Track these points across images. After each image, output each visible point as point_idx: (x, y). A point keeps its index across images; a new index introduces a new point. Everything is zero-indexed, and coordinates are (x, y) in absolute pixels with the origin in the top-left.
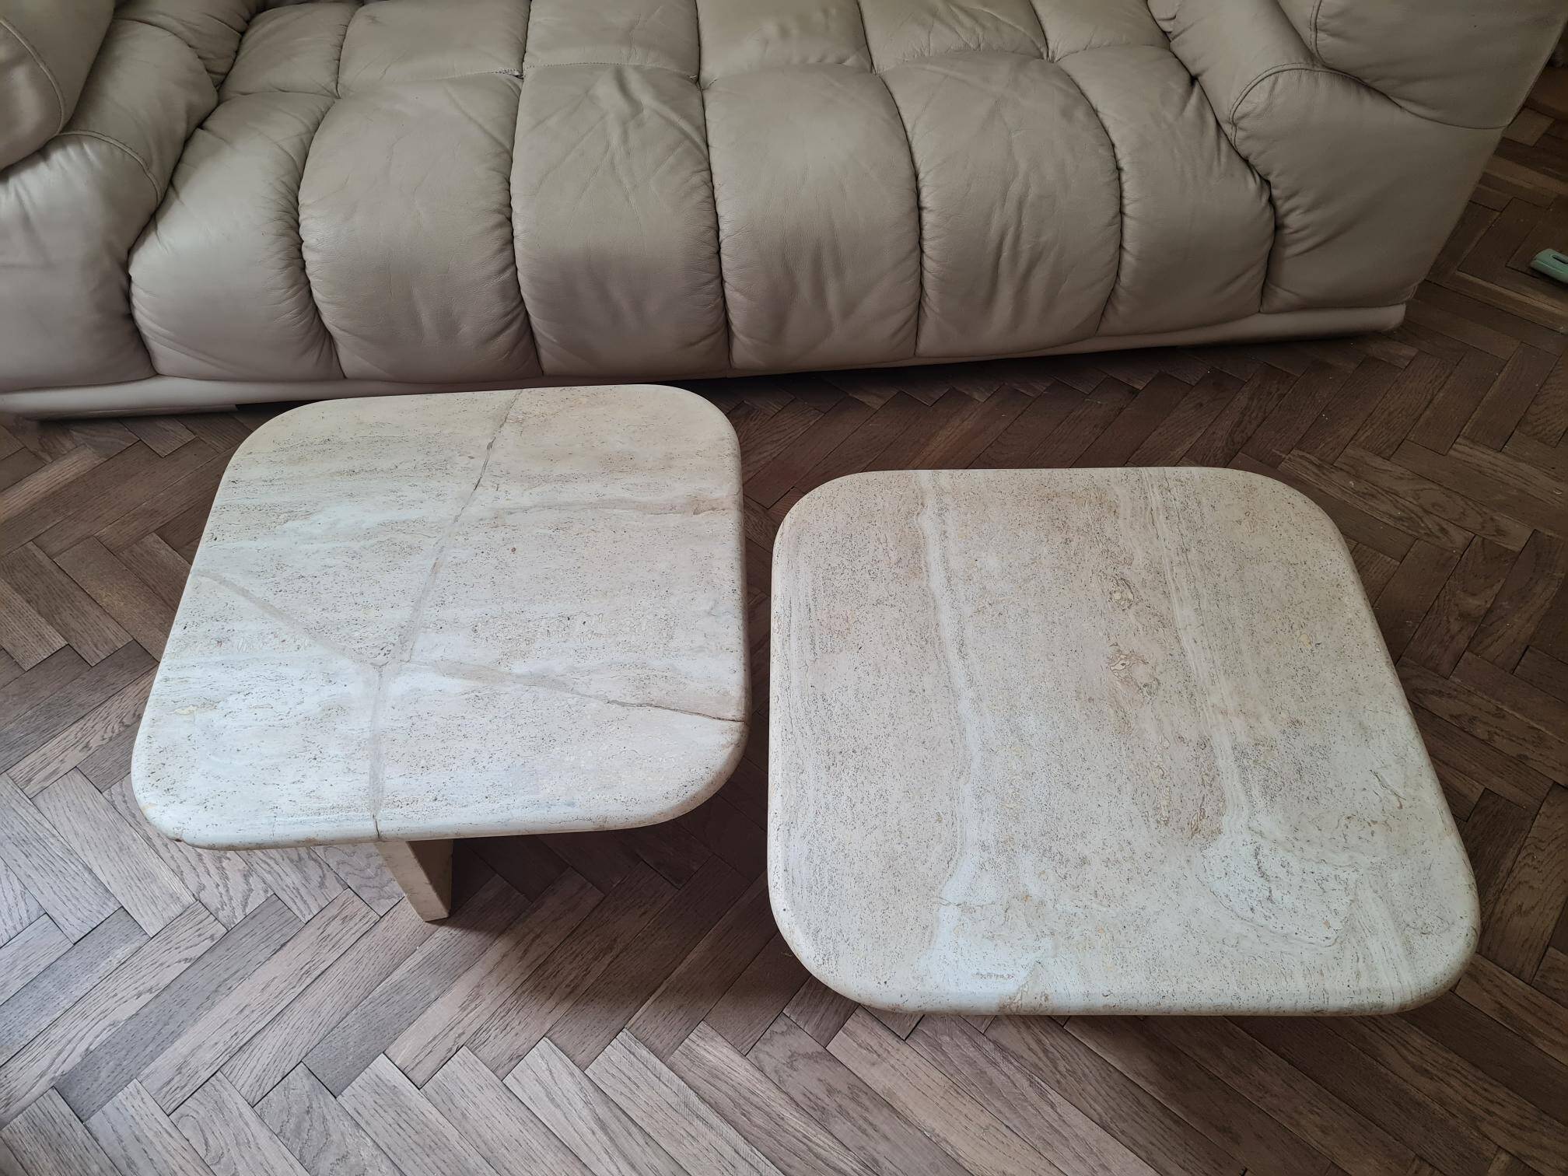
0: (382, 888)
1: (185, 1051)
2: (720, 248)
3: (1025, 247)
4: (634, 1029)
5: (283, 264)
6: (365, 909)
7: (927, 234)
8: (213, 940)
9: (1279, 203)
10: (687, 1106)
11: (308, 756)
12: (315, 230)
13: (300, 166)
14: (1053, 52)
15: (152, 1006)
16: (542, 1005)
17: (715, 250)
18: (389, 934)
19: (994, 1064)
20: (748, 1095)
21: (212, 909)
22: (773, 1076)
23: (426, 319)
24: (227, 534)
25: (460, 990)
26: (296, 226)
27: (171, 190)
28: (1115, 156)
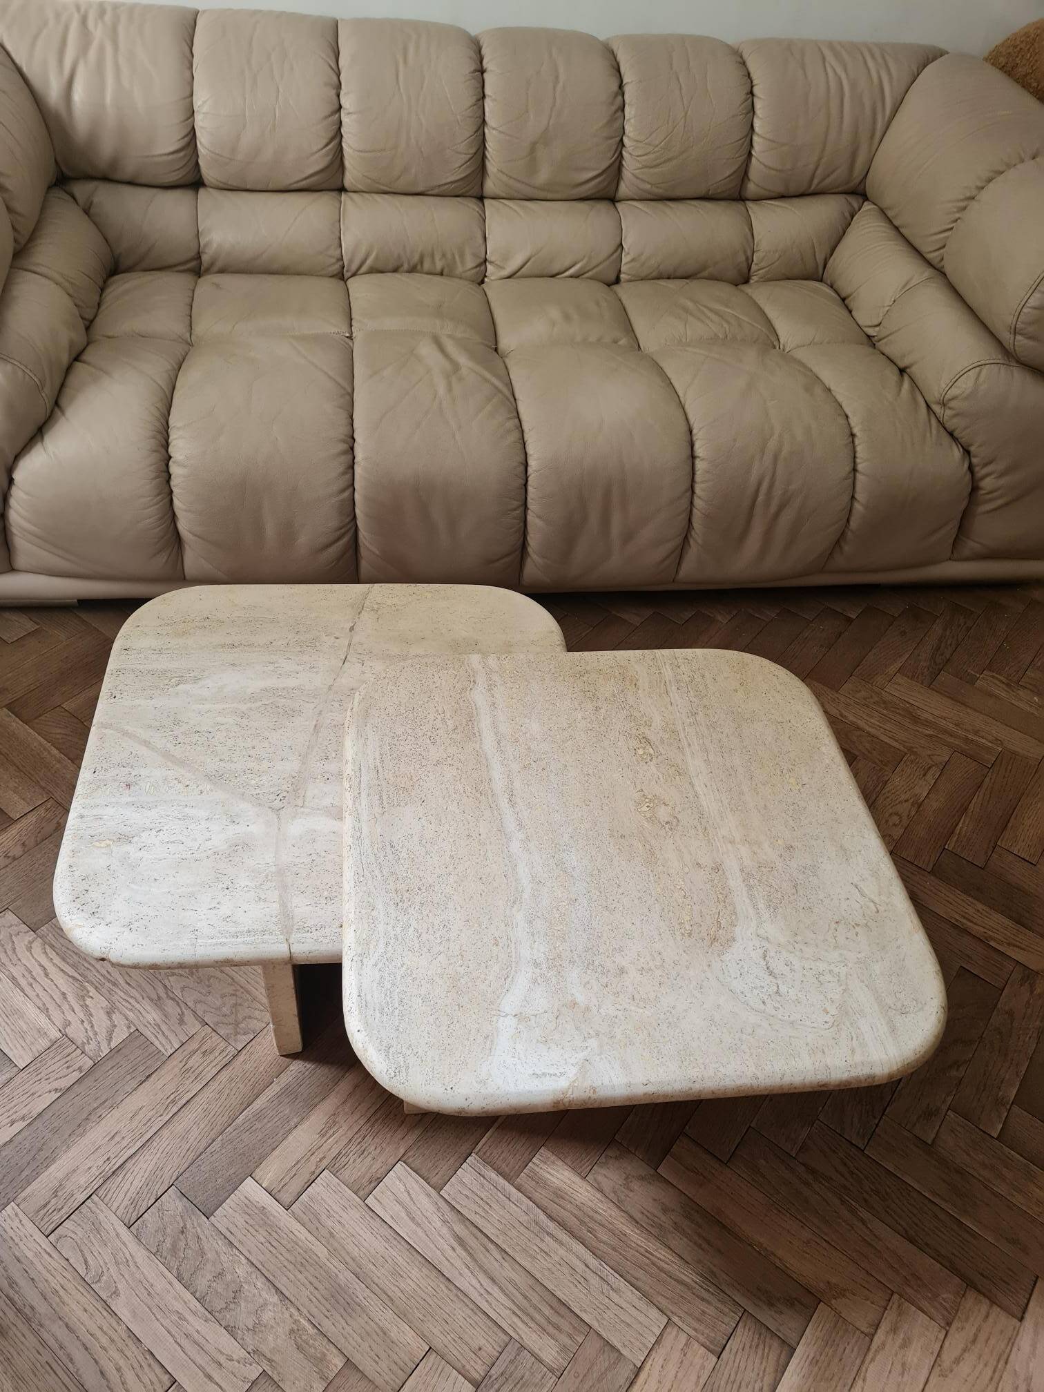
0: (237, 1024)
1: (60, 1175)
2: (527, 481)
3: (778, 492)
4: (481, 1153)
5: (153, 475)
6: (223, 1044)
7: (698, 478)
8: (81, 1072)
9: (977, 469)
10: (537, 1223)
11: (221, 886)
12: (180, 448)
13: (169, 397)
14: (784, 346)
15: (24, 1134)
16: (395, 1131)
17: (523, 482)
18: (248, 1066)
19: (807, 1184)
20: (592, 1213)
21: (79, 1043)
22: (611, 1196)
23: (270, 530)
24: (125, 694)
25: (318, 1118)
26: (166, 445)
27: (56, 409)
28: (849, 424)
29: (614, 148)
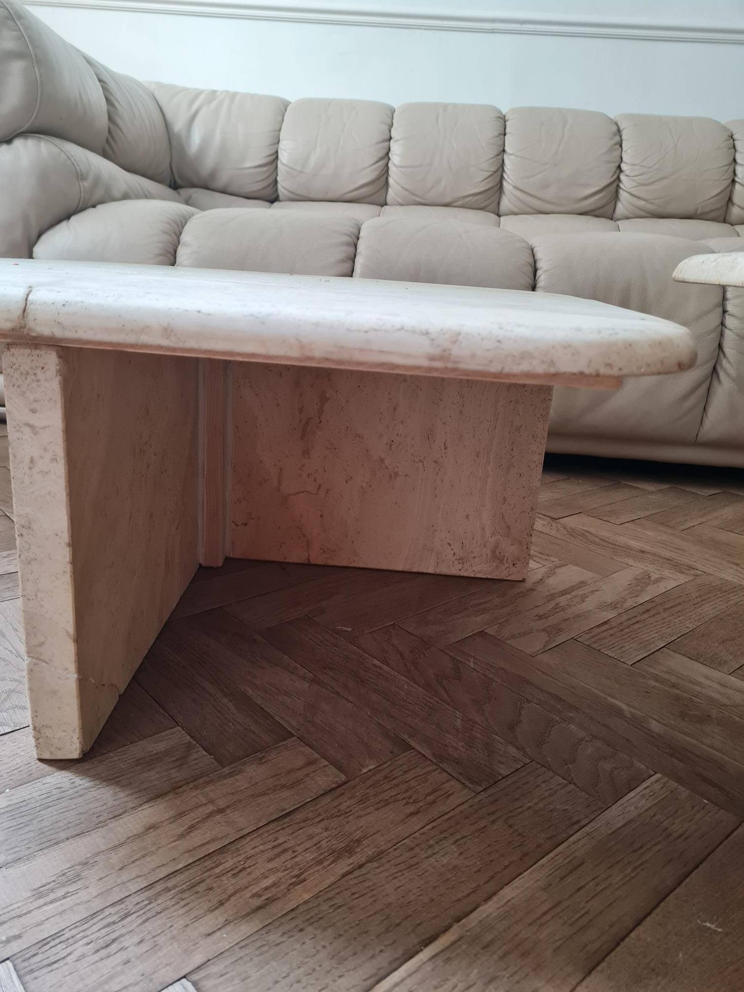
29: (614, 170)
